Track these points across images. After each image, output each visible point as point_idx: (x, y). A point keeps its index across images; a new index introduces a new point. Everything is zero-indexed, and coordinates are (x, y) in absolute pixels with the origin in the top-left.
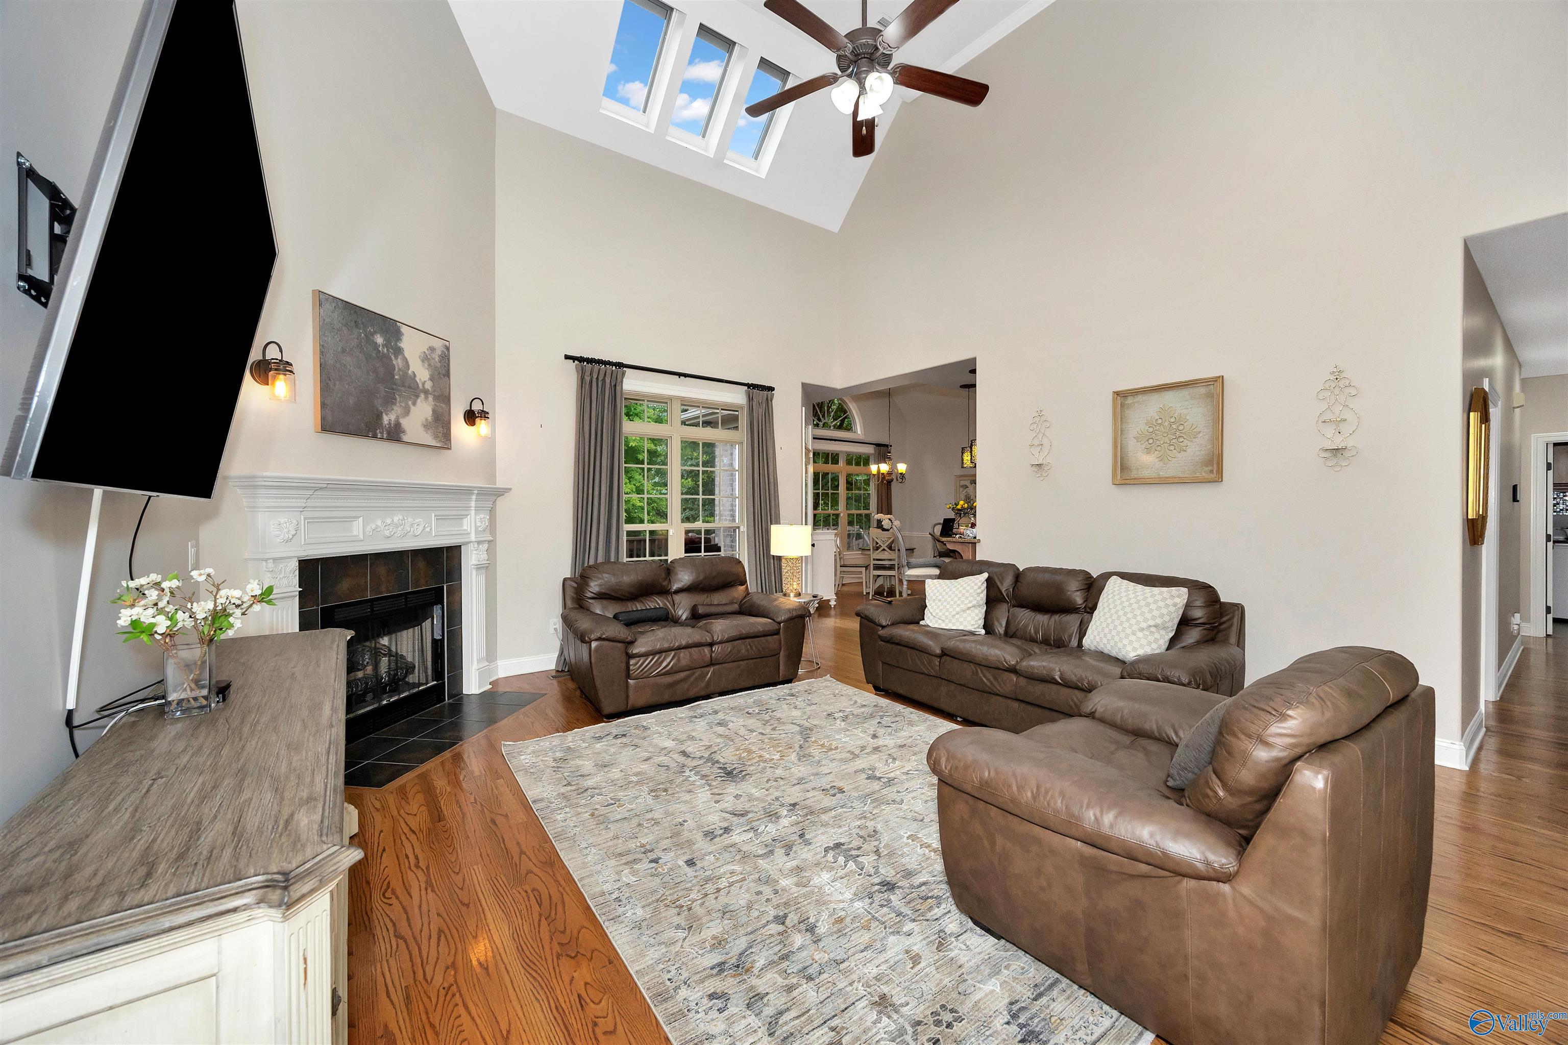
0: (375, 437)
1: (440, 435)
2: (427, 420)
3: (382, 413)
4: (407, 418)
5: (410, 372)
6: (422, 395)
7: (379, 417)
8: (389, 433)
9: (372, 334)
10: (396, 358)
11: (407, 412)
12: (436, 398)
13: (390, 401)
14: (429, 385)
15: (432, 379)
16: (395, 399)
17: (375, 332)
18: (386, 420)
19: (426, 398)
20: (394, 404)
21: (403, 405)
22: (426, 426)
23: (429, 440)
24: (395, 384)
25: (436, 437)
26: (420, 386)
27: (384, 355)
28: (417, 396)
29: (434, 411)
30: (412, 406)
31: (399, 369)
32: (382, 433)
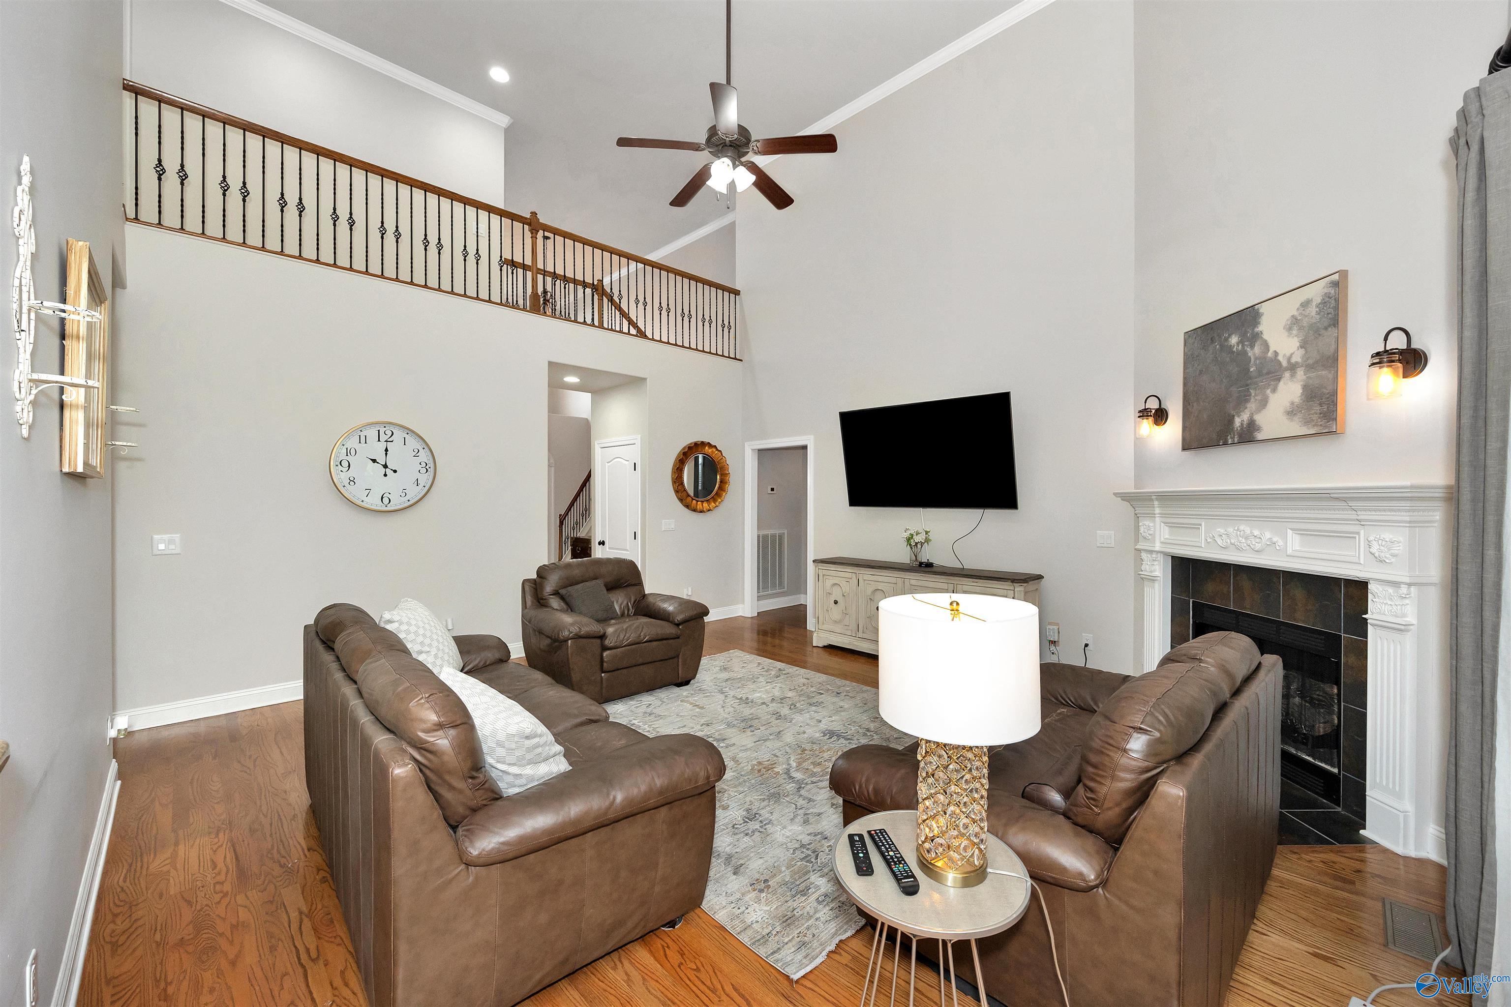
0: (1225, 444)
1: (1315, 417)
2: (1292, 403)
3: (1234, 416)
4: (1264, 412)
5: (1270, 354)
6: (1287, 374)
7: (1231, 421)
8: (1240, 436)
9: (1226, 339)
10: (1252, 347)
11: (1264, 403)
12: (1310, 367)
13: (1243, 400)
14: (1297, 358)
15: (1303, 345)
16: (1250, 395)
17: (1230, 336)
18: (1237, 422)
19: (1293, 376)
20: (1247, 401)
21: (1259, 398)
22: (1291, 413)
23: (1296, 428)
24: (1250, 378)
25: (1307, 422)
26: (1285, 364)
27: (1239, 353)
28: (1279, 380)
29: (1305, 387)
30: (1271, 395)
31: (1256, 359)
32: (1233, 438)
